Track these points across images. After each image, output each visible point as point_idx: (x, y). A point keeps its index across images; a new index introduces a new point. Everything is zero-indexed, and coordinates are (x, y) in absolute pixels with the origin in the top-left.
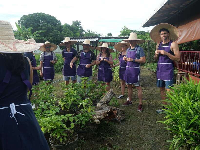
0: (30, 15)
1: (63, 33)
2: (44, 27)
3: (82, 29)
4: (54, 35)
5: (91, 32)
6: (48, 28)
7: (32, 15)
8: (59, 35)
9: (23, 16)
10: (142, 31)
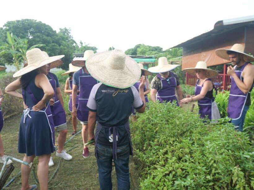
0: (18, 21)
1: (62, 47)
2: (38, 38)
3: (73, 39)
4: (51, 49)
5: (83, 43)
6: (43, 40)
7: (21, 22)
8: (57, 49)
9: (7, 23)
10: (157, 47)
